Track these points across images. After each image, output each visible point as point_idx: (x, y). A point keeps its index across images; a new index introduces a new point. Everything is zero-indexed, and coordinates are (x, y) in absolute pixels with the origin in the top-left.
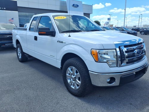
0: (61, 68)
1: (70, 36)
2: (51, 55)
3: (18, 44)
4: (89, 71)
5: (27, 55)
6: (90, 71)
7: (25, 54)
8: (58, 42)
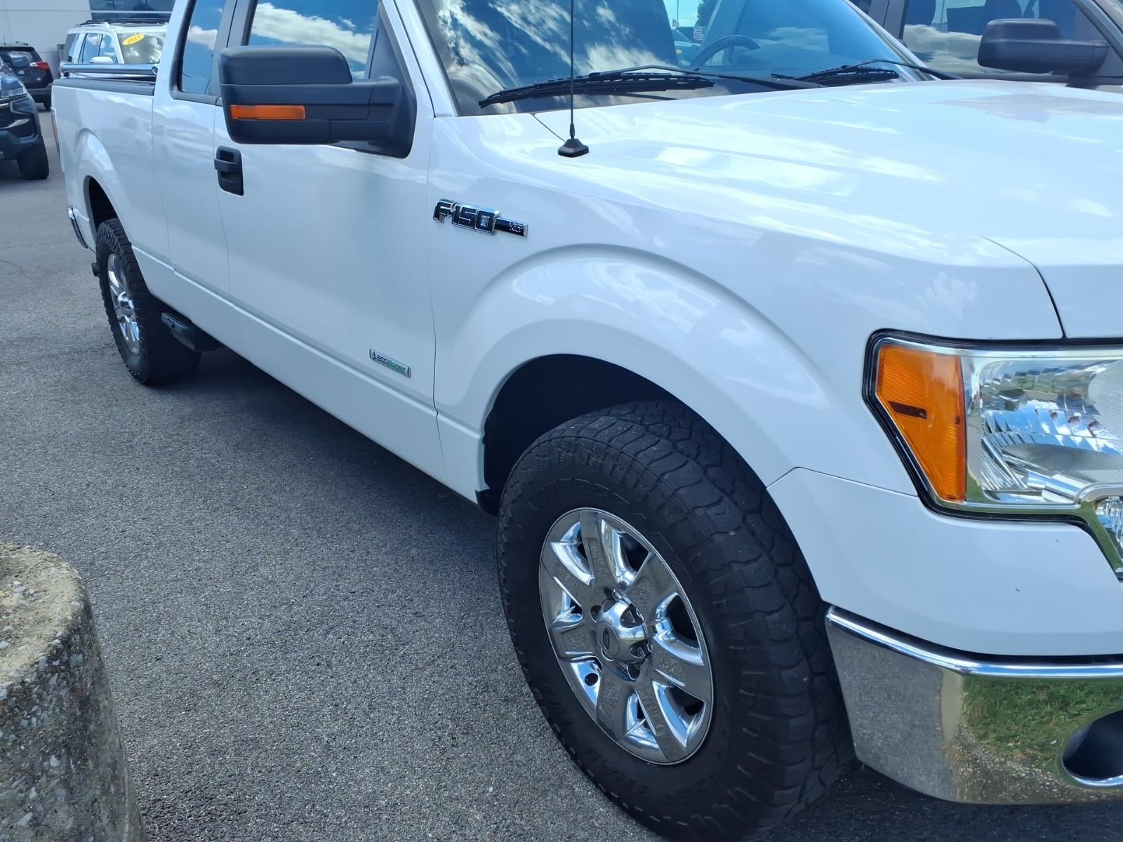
0: (480, 495)
1: (574, 149)
2: (377, 358)
3: (103, 226)
4: (828, 605)
5: (180, 326)
6: (840, 611)
7: (165, 316)
8: (439, 213)
